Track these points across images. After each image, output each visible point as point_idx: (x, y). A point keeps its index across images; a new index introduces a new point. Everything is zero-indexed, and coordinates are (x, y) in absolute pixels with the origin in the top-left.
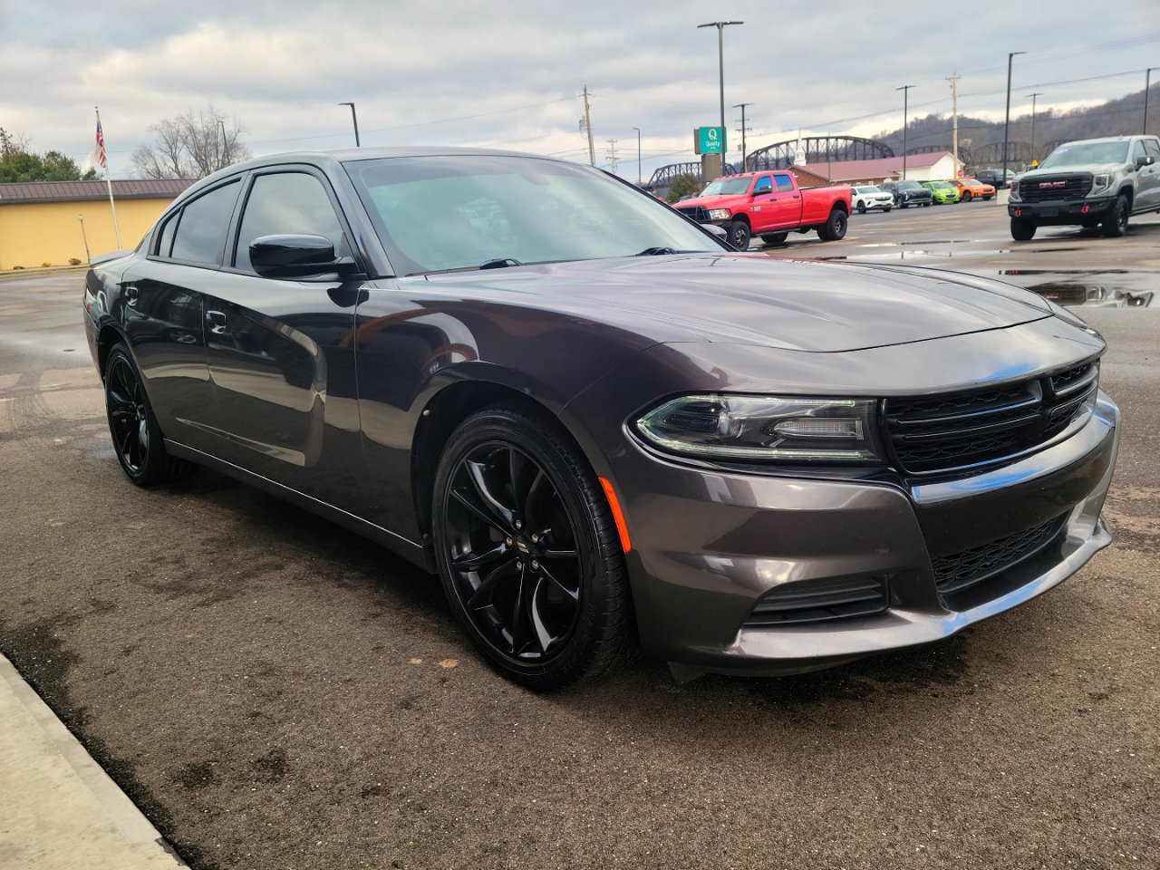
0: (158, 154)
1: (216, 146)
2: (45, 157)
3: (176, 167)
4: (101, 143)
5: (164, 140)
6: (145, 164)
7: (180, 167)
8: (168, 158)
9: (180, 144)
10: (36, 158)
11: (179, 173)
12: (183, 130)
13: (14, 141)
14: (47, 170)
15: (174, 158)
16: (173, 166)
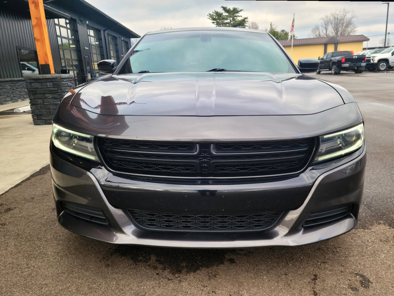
0: (321, 28)
1: (343, 24)
2: (280, 32)
3: (326, 32)
4: (293, 26)
5: (324, 23)
6: (315, 32)
7: (328, 33)
8: (324, 29)
9: (329, 24)
10: (277, 32)
11: (327, 35)
12: (332, 18)
13: (273, 27)
14: (280, 36)
15: (326, 29)
16: (325, 32)
